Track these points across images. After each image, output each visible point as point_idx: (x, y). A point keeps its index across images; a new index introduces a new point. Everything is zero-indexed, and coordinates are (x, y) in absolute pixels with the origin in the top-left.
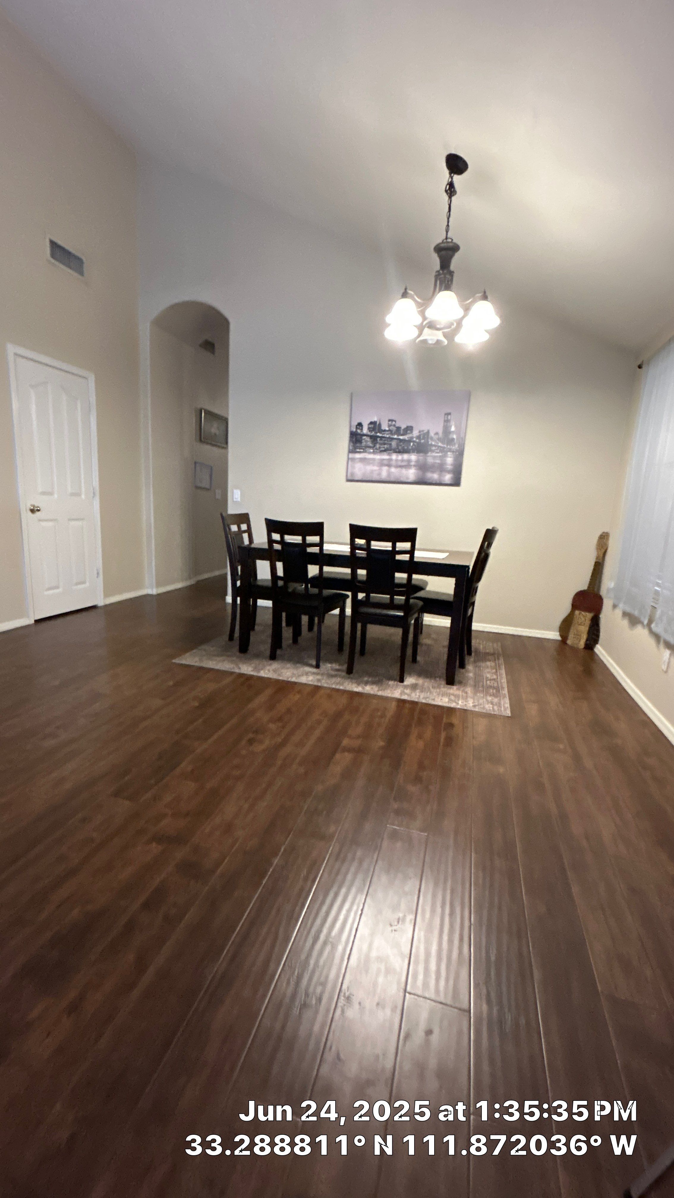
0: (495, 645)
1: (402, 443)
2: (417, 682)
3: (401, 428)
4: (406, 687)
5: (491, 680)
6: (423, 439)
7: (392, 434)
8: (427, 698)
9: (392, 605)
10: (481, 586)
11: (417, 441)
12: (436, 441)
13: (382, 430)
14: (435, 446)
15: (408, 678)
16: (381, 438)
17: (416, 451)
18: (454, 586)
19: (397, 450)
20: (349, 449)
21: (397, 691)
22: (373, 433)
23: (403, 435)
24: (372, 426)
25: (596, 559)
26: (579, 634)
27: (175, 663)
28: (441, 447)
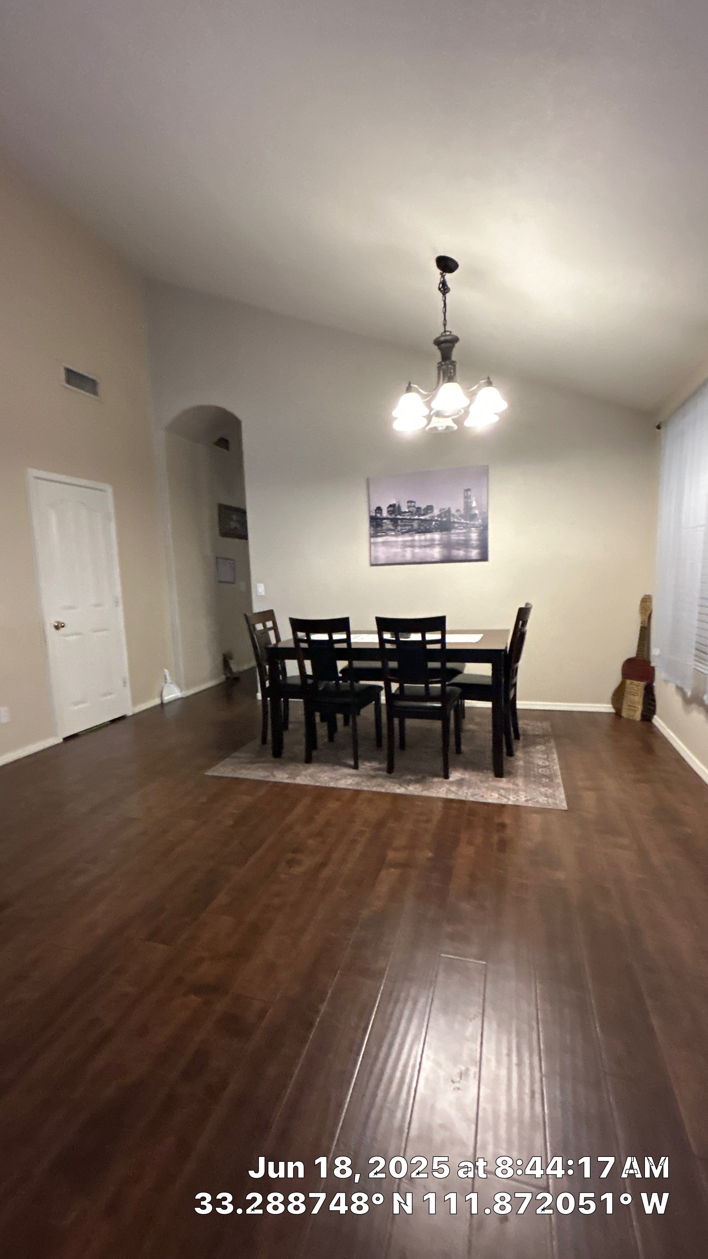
1: (423, 524)
3: (421, 508)
4: (452, 784)
6: (444, 517)
7: (412, 515)
8: (476, 795)
11: (439, 519)
12: (458, 518)
13: (402, 511)
14: (458, 523)
15: (453, 774)
16: (402, 519)
17: (439, 530)
18: (491, 672)
19: (419, 531)
20: (370, 534)
21: (443, 789)
22: (393, 516)
23: (423, 515)
24: (391, 509)
25: (641, 623)
26: (634, 705)
27: (207, 776)
28: (464, 523)
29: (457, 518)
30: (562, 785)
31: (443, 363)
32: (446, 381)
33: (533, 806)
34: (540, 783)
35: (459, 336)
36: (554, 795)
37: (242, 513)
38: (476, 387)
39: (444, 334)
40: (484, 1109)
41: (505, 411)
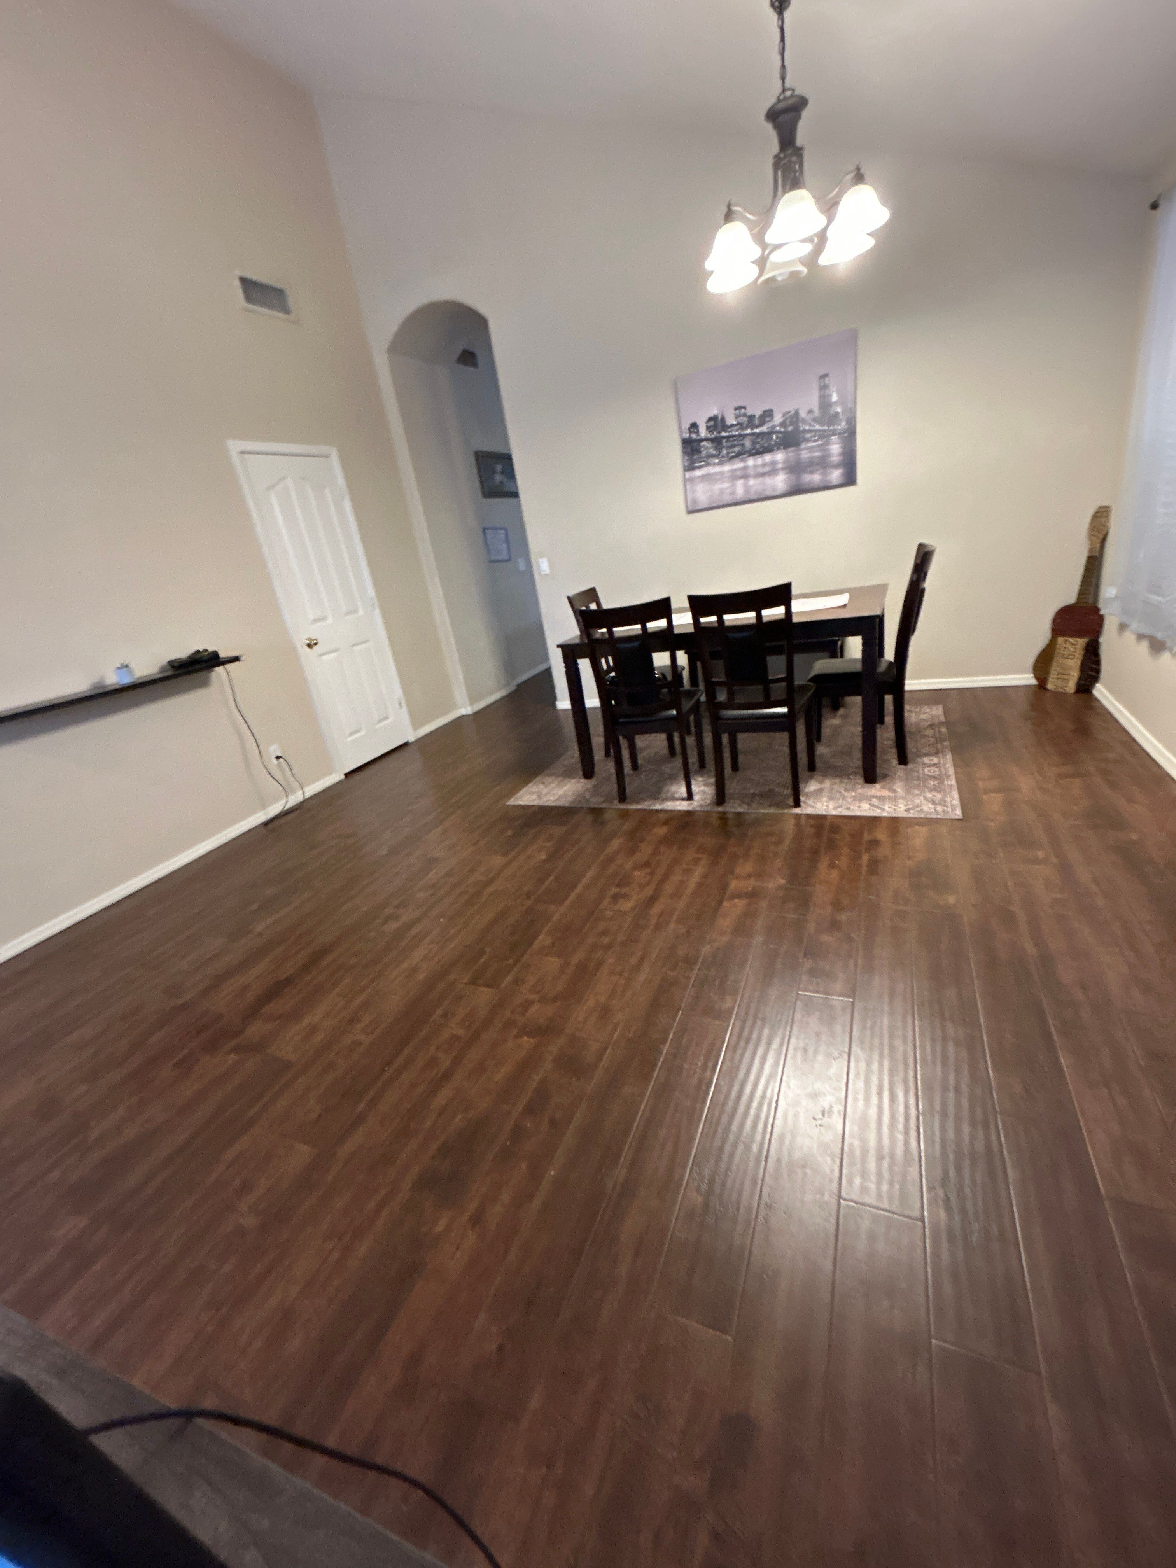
1: (759, 440)
2: (823, 785)
3: (755, 416)
6: (790, 425)
7: (743, 429)
8: (840, 807)
11: (782, 429)
12: (810, 423)
13: (727, 425)
14: (810, 431)
15: (806, 783)
16: (728, 438)
17: (782, 447)
19: (754, 451)
20: (684, 467)
22: (715, 434)
23: (758, 427)
24: (712, 423)
25: (1091, 550)
26: (1067, 672)
27: (509, 805)
28: (820, 431)
29: (811, 425)
30: (955, 787)
31: (782, 155)
32: (788, 187)
33: (916, 816)
34: (927, 787)
35: (808, 97)
36: (945, 801)
37: (507, 459)
38: (835, 192)
39: (782, 97)
40: (851, 1145)
41: (886, 225)
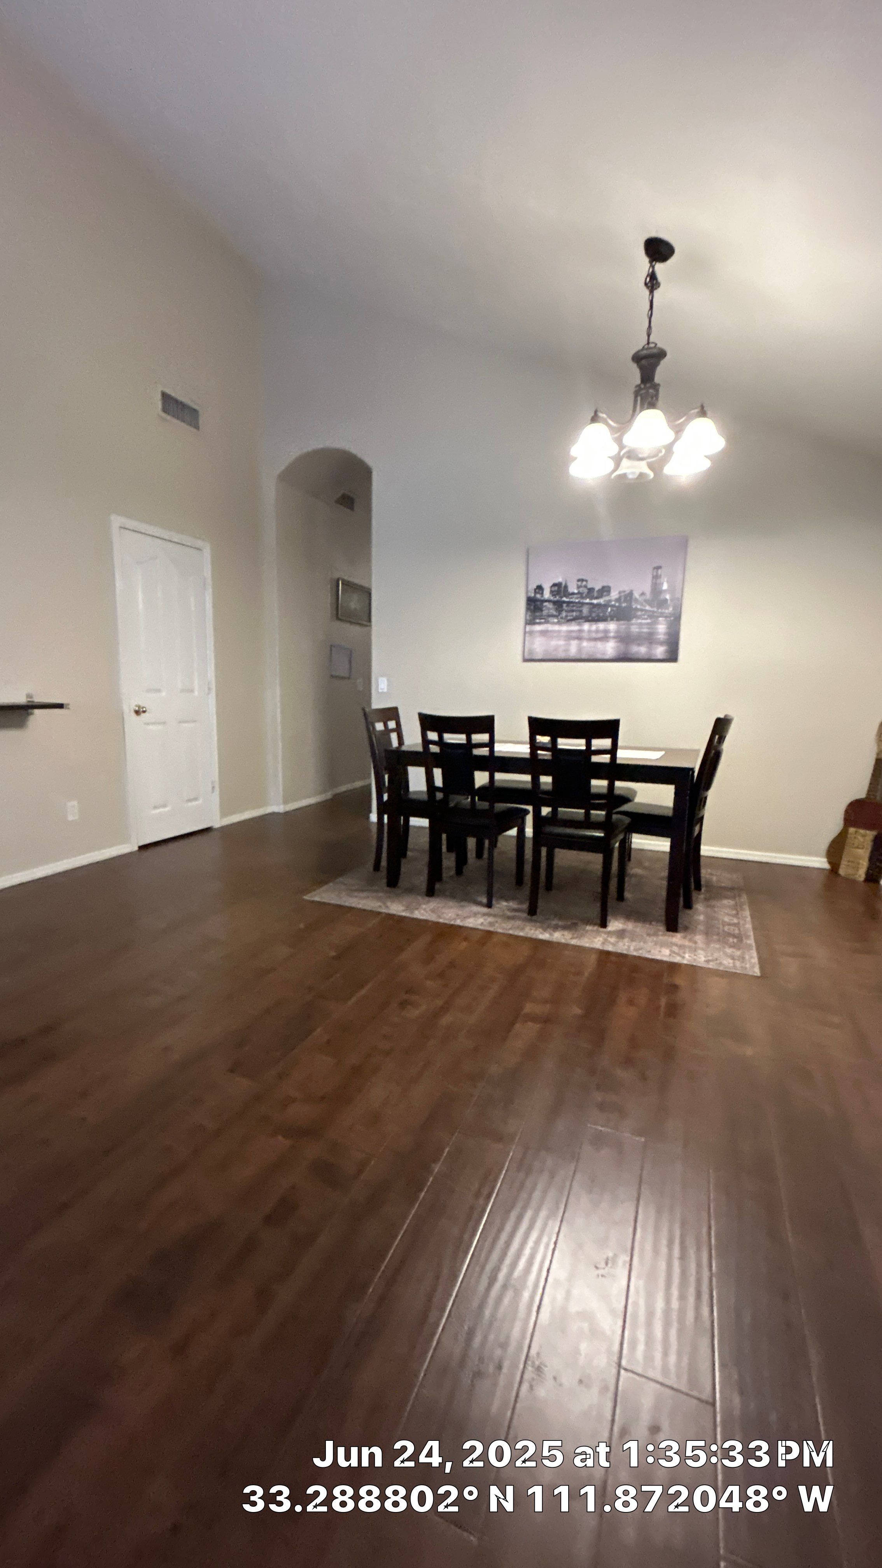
0: (735, 876)
1: (595, 609)
2: (625, 927)
3: (594, 589)
4: (610, 933)
5: (729, 924)
6: (624, 602)
7: (582, 598)
8: (641, 949)
9: (588, 823)
10: (712, 795)
11: (617, 604)
13: (569, 592)
14: (642, 610)
15: (612, 921)
16: (568, 603)
17: (615, 619)
18: (673, 796)
19: (590, 618)
20: (526, 620)
21: (598, 939)
22: (558, 598)
23: (597, 598)
24: (556, 588)
27: (306, 900)
28: (650, 611)
29: (642, 605)
30: (754, 947)
31: (642, 386)
32: (645, 407)
33: (715, 968)
34: (725, 943)
36: (744, 959)
37: (367, 591)
38: (684, 418)
39: (647, 346)
40: (635, 1303)
